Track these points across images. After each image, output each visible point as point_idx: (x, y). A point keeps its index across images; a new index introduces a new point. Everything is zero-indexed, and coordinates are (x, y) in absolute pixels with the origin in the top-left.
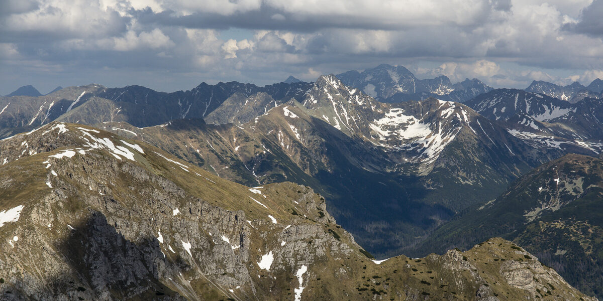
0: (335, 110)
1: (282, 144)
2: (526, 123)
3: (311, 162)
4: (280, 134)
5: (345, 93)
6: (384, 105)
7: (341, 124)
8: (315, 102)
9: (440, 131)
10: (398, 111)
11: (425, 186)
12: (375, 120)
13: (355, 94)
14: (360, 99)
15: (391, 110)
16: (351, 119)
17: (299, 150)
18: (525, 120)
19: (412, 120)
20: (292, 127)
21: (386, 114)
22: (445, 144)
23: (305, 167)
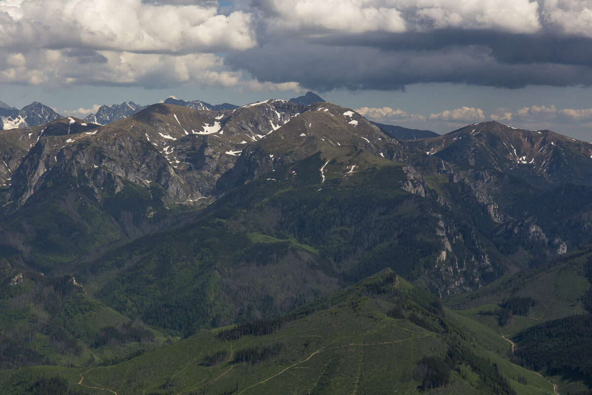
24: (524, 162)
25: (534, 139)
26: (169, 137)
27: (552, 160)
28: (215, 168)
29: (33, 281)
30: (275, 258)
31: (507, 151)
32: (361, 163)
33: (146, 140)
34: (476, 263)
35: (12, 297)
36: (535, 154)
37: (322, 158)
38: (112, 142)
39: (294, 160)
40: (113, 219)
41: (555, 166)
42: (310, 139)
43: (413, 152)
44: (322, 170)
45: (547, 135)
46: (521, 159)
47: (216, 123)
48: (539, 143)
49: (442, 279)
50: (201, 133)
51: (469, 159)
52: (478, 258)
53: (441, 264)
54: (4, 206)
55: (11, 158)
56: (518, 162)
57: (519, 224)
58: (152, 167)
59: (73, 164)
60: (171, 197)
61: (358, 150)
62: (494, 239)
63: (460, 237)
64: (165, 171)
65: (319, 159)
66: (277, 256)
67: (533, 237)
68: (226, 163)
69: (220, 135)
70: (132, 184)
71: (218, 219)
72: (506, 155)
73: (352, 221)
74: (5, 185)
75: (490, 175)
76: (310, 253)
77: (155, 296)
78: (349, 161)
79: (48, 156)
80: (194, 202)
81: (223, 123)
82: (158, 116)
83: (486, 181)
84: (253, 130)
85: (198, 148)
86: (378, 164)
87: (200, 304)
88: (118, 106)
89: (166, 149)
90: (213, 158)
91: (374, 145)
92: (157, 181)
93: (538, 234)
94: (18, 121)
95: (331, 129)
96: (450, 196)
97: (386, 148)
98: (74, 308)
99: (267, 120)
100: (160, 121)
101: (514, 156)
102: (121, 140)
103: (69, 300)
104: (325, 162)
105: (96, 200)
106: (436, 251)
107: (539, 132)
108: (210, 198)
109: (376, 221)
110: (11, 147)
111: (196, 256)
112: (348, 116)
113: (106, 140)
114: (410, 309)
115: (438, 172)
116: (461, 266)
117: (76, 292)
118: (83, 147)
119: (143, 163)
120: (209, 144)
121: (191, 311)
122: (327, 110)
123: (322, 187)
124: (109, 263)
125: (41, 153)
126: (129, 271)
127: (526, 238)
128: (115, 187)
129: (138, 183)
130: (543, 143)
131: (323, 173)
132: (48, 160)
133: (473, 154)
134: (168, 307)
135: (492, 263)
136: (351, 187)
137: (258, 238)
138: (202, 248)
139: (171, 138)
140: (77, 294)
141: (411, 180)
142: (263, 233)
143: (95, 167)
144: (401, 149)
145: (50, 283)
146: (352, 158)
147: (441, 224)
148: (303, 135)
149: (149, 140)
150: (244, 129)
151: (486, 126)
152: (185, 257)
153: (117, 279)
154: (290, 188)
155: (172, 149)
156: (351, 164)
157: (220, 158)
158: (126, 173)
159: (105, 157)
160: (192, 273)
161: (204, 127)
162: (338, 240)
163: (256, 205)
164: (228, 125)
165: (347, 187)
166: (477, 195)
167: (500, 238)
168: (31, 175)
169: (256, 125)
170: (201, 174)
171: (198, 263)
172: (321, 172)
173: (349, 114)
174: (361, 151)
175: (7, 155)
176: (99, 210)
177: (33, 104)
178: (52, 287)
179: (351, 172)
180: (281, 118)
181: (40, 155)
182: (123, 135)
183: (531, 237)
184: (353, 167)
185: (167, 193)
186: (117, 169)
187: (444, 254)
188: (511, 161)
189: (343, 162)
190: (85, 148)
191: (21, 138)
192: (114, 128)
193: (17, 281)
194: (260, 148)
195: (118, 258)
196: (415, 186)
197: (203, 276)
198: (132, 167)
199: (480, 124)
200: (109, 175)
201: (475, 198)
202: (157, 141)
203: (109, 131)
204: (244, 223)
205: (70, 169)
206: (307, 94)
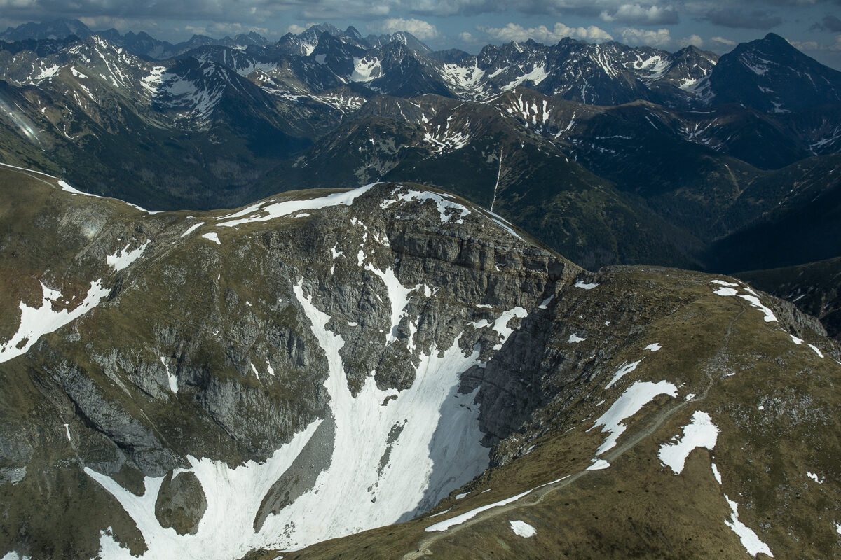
0: (109, 68)
1: (80, 104)
2: (264, 79)
3: (111, 122)
4: (76, 95)
5: (114, 53)
6: (148, 63)
7: (117, 82)
8: (89, 61)
9: (206, 88)
10: (161, 69)
11: (211, 140)
12: (143, 78)
13: (122, 53)
14: (128, 58)
15: (155, 68)
16: (125, 77)
17: (97, 110)
18: (262, 76)
19: (175, 77)
20: (84, 87)
21: (151, 72)
22: (214, 100)
23: (106, 126)
94: (373, 65)
206: (766, 37)
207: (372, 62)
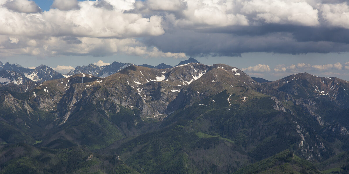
24: (324, 94)
25: (328, 82)
26: (139, 83)
27: (339, 93)
28: (166, 99)
29: (98, 158)
30: (213, 145)
31: (314, 89)
32: (249, 95)
33: (128, 85)
34: (317, 147)
35: (89, 166)
36: (329, 90)
37: (227, 93)
38: (111, 86)
39: (211, 94)
40: (117, 127)
41: (341, 96)
42: (218, 83)
43: (270, 89)
44: (228, 99)
45: (334, 80)
46: (321, 93)
47: (162, 75)
48: (331, 84)
49: (302, 155)
50: (155, 80)
51: (295, 93)
52: (318, 145)
53: (301, 147)
54: (55, 120)
55: (54, 95)
56: (320, 94)
57: (335, 126)
58: (133, 99)
59: (93, 98)
60: (144, 115)
61: (247, 89)
62: (322, 134)
63: (307, 133)
64: (141, 101)
65: (226, 93)
66: (214, 144)
67: (343, 133)
68: (172, 96)
69: (167, 82)
70: (124, 108)
71: (179, 126)
72: (314, 90)
73: (249, 126)
74: (52, 109)
75: (312, 101)
76: (230, 142)
77: (153, 165)
78: (243, 94)
79: (77, 94)
80: (156, 117)
81: (167, 75)
82: (132, 72)
83: (310, 104)
84: (183, 79)
85: (156, 88)
86: (258, 96)
87: (181, 169)
88: (86, 66)
89: (138, 89)
90: (165, 94)
91: (250, 86)
92: (136, 106)
93: (345, 132)
94: (33, 75)
95: (227, 78)
96: (296, 112)
97: (256, 87)
98: (120, 171)
99: (190, 73)
100: (133, 75)
101: (318, 91)
102: (116, 85)
103: (117, 168)
104: (229, 95)
105: (107, 117)
106: (298, 141)
107: (330, 78)
108: (164, 115)
109: (263, 126)
110: (54, 89)
111: (171, 145)
112: (234, 71)
113: (108, 85)
114: (309, 170)
115: (286, 100)
116: (310, 148)
117: (120, 164)
118: (97, 89)
119: (128, 97)
120: (162, 87)
121: (176, 173)
122: (223, 68)
123: (230, 108)
124: (125, 149)
125: (74, 92)
126: (138, 153)
127: (339, 134)
128: (116, 110)
129: (127, 107)
130: (333, 84)
131: (229, 101)
132: (77, 96)
133: (296, 90)
134: (163, 171)
135: (325, 147)
136: (245, 108)
137: (201, 135)
138: (174, 141)
139: (140, 83)
140: (121, 165)
141: (277, 104)
142: (203, 133)
143: (105, 99)
144: (265, 88)
145: (107, 159)
146: (243, 93)
147: (298, 127)
148: (213, 81)
149: (129, 85)
150: (179, 78)
151: (301, 75)
152: (166, 145)
153: (132, 157)
154: (213, 109)
155: (142, 89)
156: (243, 96)
157: (168, 94)
158: (120, 102)
159: (110, 94)
160: (171, 153)
161: (156, 78)
162: (243, 136)
163: (197, 118)
164: (171, 76)
165: (243, 108)
166: (310, 112)
167: (325, 134)
168: (69, 104)
169: (185, 76)
170: (159, 102)
171: (173, 148)
172: (228, 101)
173: (235, 70)
174: (248, 89)
175: (52, 94)
176: (109, 122)
177: (41, 66)
178: (108, 161)
179: (244, 100)
180: (197, 73)
181: (73, 93)
182: (117, 82)
183: (341, 133)
184: (245, 97)
185: (142, 113)
186: (116, 100)
187: (302, 142)
188: (316, 94)
189: (239, 95)
190: (99, 89)
191: (58, 85)
192: (111, 79)
193: (91, 158)
194: (191, 88)
195: (129, 146)
196: (280, 107)
197: (178, 155)
198: (123, 99)
199: (298, 74)
200: (113, 103)
201: (310, 113)
202: (133, 85)
203: (109, 80)
204: (193, 127)
205: (92, 101)
206: (189, 59)
207: (32, 74)
